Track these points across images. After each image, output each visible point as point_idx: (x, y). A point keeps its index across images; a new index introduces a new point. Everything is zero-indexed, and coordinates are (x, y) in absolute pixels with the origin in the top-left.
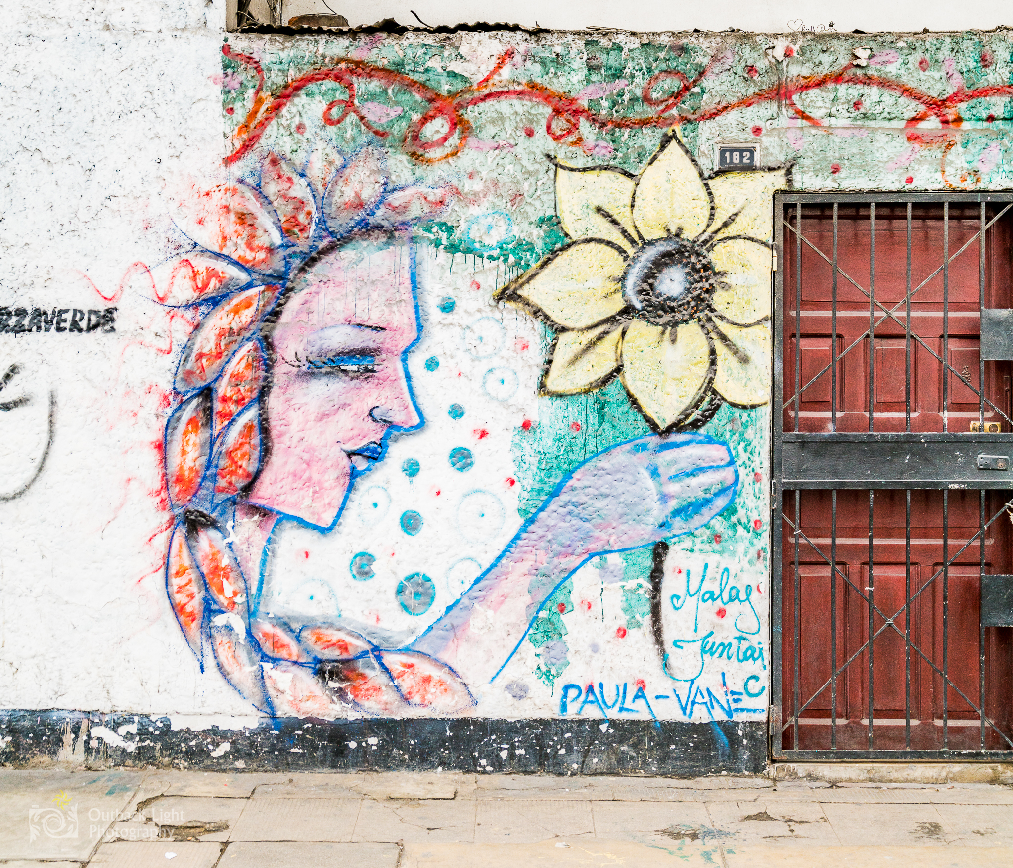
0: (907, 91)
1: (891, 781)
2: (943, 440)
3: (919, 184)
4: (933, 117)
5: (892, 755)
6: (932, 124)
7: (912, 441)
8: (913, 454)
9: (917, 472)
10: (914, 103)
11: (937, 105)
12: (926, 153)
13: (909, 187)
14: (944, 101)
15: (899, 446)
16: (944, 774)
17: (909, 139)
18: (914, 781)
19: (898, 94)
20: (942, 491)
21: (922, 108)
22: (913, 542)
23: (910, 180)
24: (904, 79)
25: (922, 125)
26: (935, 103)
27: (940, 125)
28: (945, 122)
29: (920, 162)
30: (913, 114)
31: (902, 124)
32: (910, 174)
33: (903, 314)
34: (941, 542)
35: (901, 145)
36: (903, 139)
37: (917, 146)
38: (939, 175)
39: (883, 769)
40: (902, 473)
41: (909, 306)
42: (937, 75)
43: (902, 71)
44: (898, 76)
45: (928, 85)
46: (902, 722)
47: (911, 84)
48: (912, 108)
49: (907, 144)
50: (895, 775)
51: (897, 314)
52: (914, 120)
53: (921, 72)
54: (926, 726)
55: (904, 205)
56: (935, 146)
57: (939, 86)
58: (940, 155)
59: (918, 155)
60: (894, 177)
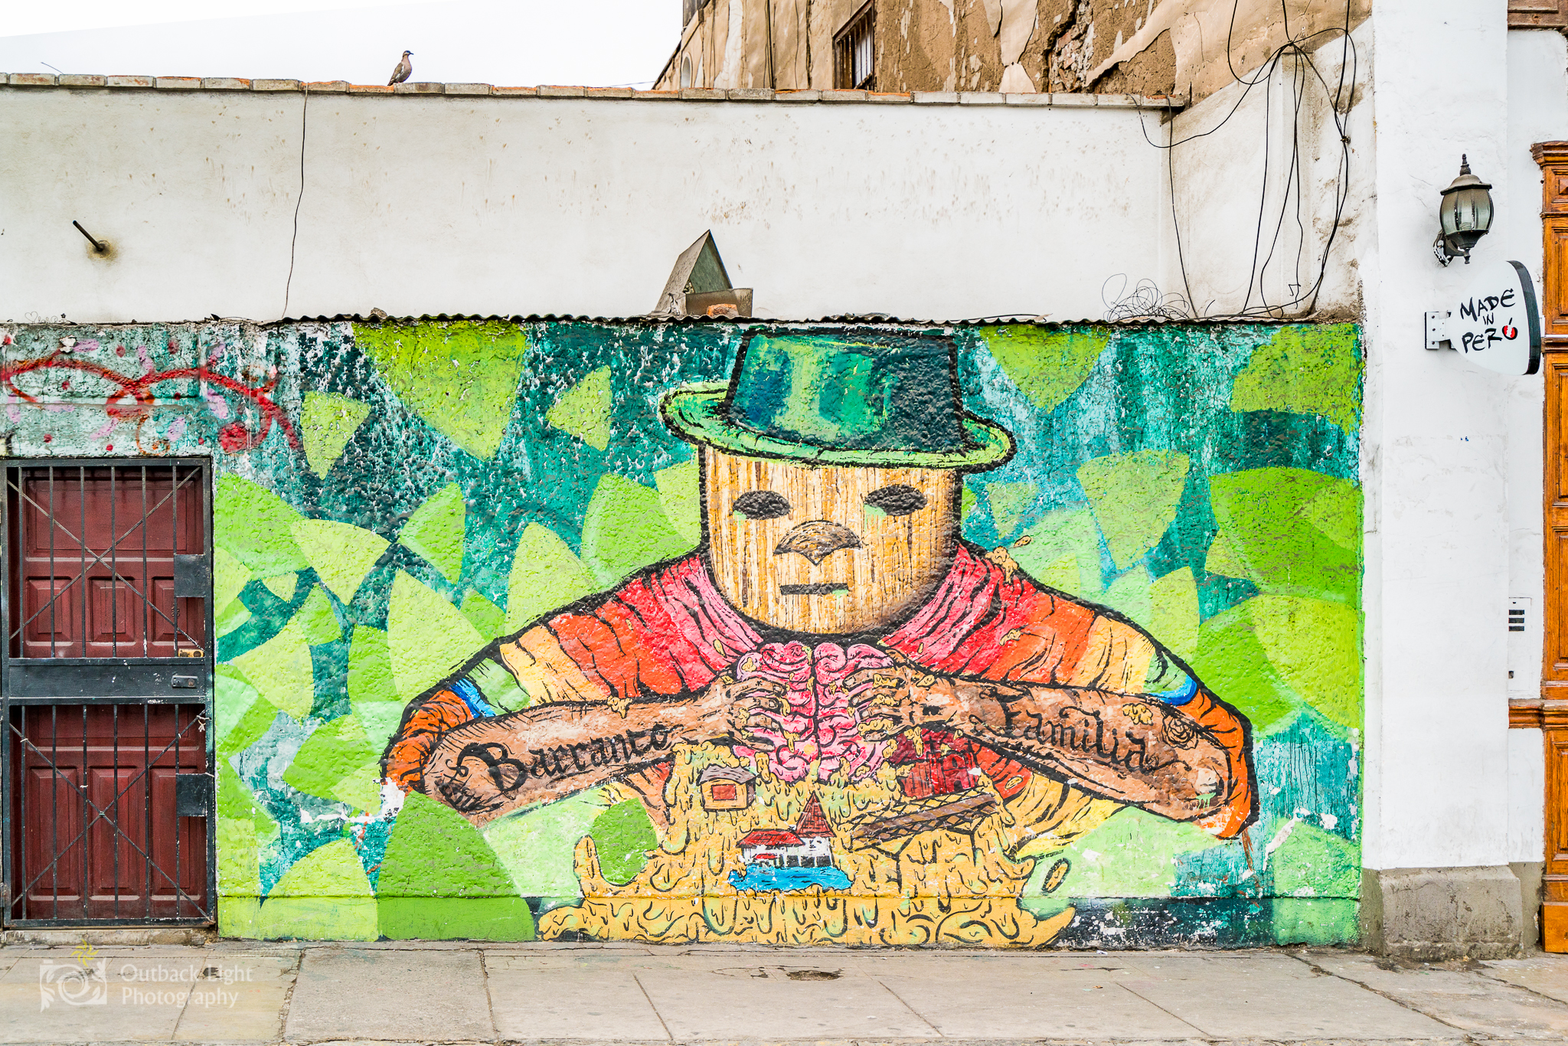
0: (106, 374)
1: (102, 944)
2: (143, 664)
3: (118, 450)
4: (130, 395)
5: (103, 923)
6: (129, 400)
7: (117, 664)
8: (118, 675)
9: (122, 690)
10: (113, 384)
11: (133, 385)
12: (124, 425)
13: (109, 453)
14: (138, 382)
15: (108, 668)
16: (146, 937)
17: (109, 413)
18: (121, 943)
19: (99, 376)
20: (143, 705)
21: (120, 388)
22: (119, 749)
23: (110, 448)
24: (104, 363)
25: (121, 402)
26: (131, 383)
27: (136, 402)
28: (140, 399)
29: (118, 433)
30: (113, 393)
31: (104, 401)
32: (110, 443)
33: (110, 559)
34: (143, 749)
35: (102, 420)
36: (104, 414)
37: (116, 419)
38: (134, 443)
39: (96, 933)
40: (109, 691)
41: (113, 553)
42: (132, 360)
43: (102, 357)
44: (99, 361)
45: (124, 368)
46: (112, 898)
47: (110, 368)
48: (110, 388)
49: (108, 418)
50: (105, 939)
51: (104, 560)
52: (114, 398)
53: (118, 358)
54: (143, 901)
55: (109, 468)
56: (130, 420)
57: (133, 369)
58: (135, 427)
59: (117, 428)
60: (97, 445)
